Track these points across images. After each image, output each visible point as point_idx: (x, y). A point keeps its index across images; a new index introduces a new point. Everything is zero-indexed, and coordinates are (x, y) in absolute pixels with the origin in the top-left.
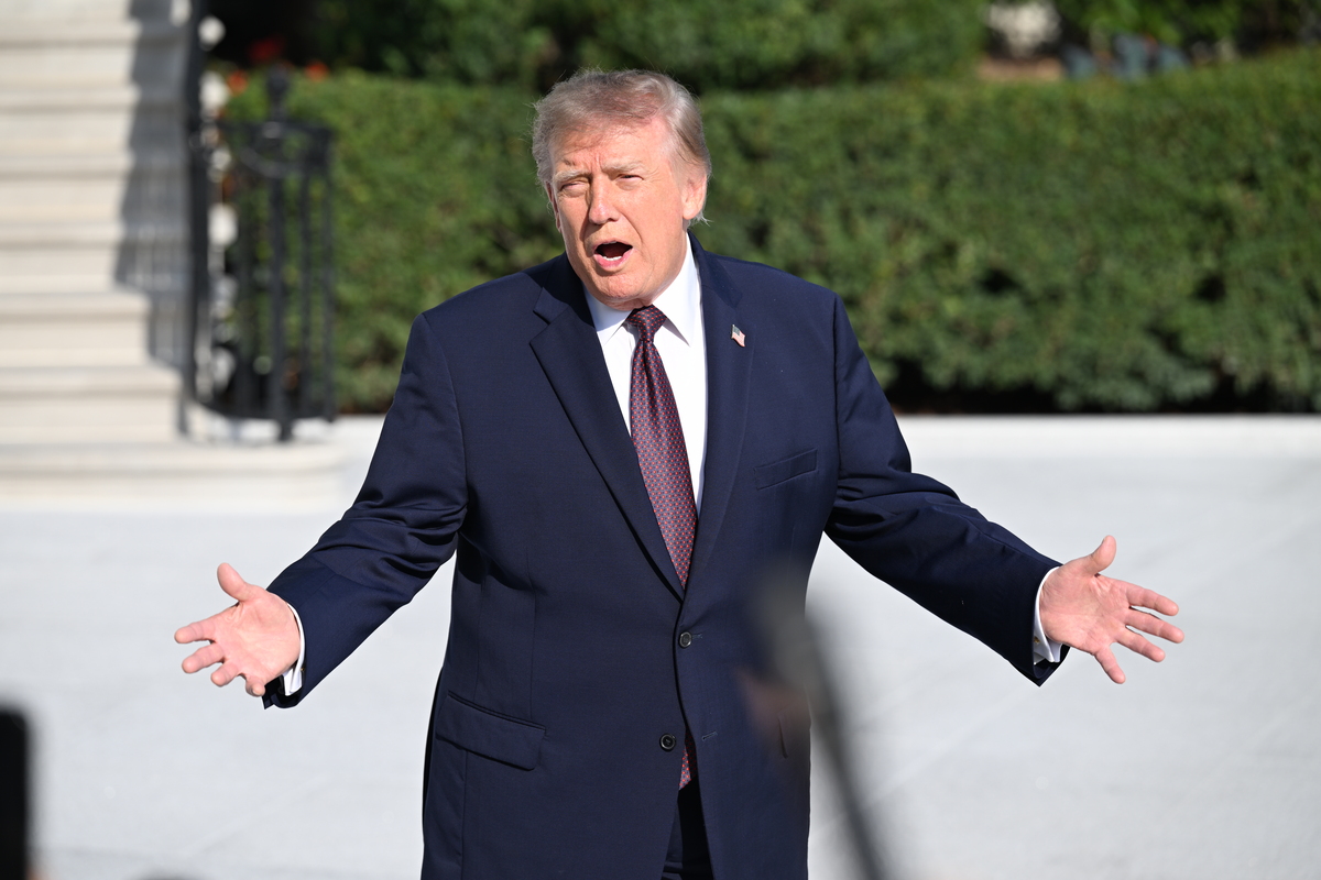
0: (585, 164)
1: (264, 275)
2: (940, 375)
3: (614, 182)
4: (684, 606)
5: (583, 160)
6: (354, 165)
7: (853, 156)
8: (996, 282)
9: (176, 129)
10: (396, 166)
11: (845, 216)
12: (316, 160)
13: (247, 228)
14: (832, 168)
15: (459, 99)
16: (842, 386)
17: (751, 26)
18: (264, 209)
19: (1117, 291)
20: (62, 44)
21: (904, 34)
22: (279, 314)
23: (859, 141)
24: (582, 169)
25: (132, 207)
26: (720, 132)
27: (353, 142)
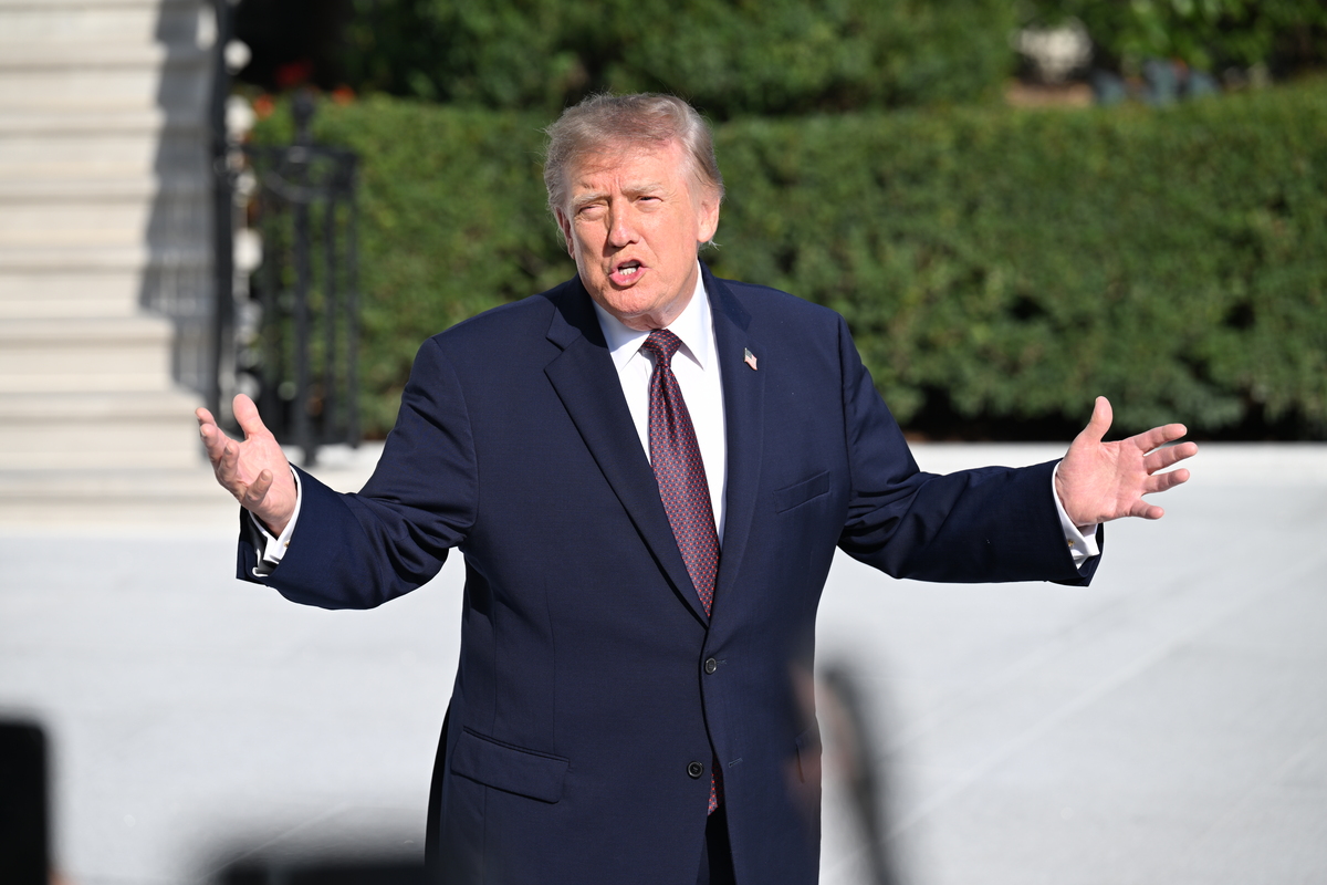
0: (605, 186)
1: (289, 301)
2: (968, 402)
3: (634, 205)
4: (710, 631)
5: (601, 182)
6: (379, 189)
7: (880, 181)
8: (1025, 309)
9: (201, 152)
10: (422, 191)
11: (873, 242)
12: (342, 184)
13: (271, 254)
14: (860, 194)
15: (485, 124)
16: (850, 408)
17: (778, 51)
18: (289, 234)
19: (1146, 318)
20: (87, 67)
21: (932, 59)
22: (304, 339)
23: (887, 167)
24: (601, 191)
25: (156, 233)
26: (747, 157)
27: (379, 166)
